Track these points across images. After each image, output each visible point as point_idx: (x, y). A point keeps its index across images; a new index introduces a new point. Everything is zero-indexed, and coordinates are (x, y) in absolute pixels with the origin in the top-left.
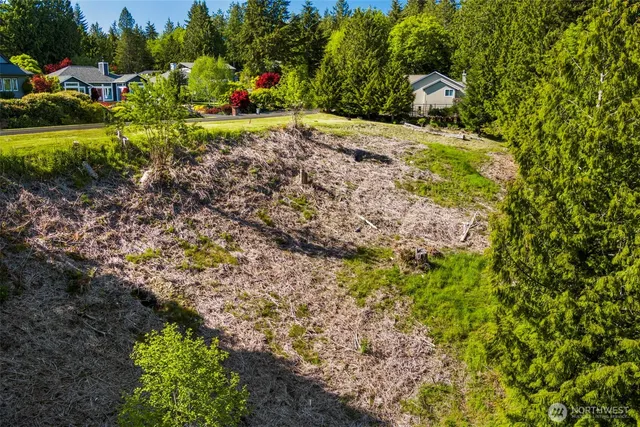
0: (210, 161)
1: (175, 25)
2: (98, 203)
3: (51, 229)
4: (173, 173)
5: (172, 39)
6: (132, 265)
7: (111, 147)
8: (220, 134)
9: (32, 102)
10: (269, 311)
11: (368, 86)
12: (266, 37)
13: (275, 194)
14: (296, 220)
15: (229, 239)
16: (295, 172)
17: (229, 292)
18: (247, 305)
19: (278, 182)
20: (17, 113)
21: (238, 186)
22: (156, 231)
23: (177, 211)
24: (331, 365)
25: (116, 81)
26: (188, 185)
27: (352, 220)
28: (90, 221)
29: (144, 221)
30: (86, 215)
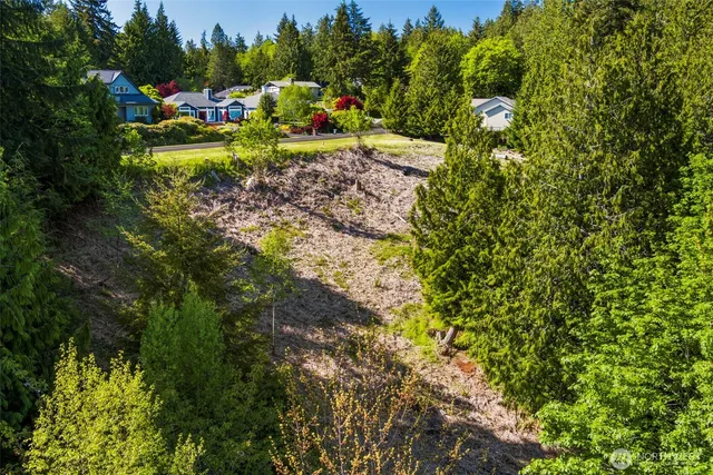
0: (292, 172)
1: (265, 38)
2: (221, 197)
3: (196, 210)
4: (267, 180)
5: (261, 53)
6: (243, 233)
7: (228, 162)
8: (300, 153)
9: (166, 127)
10: (323, 263)
11: (430, 111)
12: (348, 61)
13: (336, 197)
14: (348, 214)
15: (302, 223)
16: (353, 183)
17: (300, 252)
18: (310, 259)
19: (339, 188)
20: (157, 135)
21: (310, 191)
22: (256, 215)
23: (270, 205)
24: (355, 289)
25: (218, 105)
26: (276, 188)
27: (390, 216)
28: (217, 207)
29: (250, 209)
30: (215, 204)
